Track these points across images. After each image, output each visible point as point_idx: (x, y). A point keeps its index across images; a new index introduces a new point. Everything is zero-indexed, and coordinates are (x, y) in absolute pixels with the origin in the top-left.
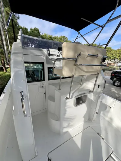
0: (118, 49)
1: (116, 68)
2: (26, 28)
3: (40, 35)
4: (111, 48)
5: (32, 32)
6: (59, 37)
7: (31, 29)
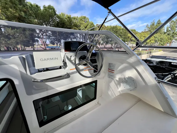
0: (143, 32)
1: (142, 52)
2: (37, 6)
3: (55, 14)
4: (135, 31)
5: (46, 10)
6: (79, 17)
7: (44, 7)
